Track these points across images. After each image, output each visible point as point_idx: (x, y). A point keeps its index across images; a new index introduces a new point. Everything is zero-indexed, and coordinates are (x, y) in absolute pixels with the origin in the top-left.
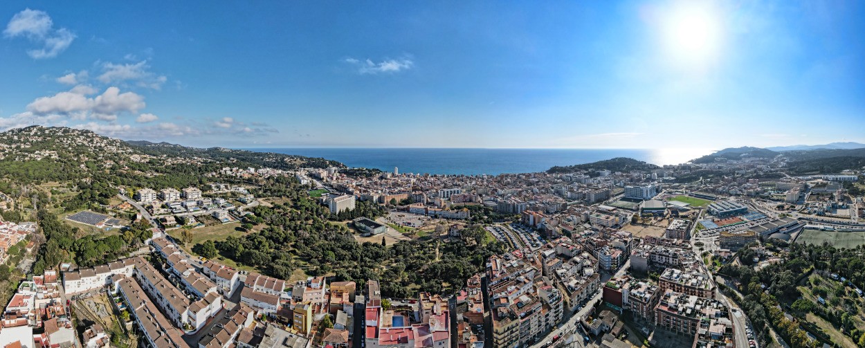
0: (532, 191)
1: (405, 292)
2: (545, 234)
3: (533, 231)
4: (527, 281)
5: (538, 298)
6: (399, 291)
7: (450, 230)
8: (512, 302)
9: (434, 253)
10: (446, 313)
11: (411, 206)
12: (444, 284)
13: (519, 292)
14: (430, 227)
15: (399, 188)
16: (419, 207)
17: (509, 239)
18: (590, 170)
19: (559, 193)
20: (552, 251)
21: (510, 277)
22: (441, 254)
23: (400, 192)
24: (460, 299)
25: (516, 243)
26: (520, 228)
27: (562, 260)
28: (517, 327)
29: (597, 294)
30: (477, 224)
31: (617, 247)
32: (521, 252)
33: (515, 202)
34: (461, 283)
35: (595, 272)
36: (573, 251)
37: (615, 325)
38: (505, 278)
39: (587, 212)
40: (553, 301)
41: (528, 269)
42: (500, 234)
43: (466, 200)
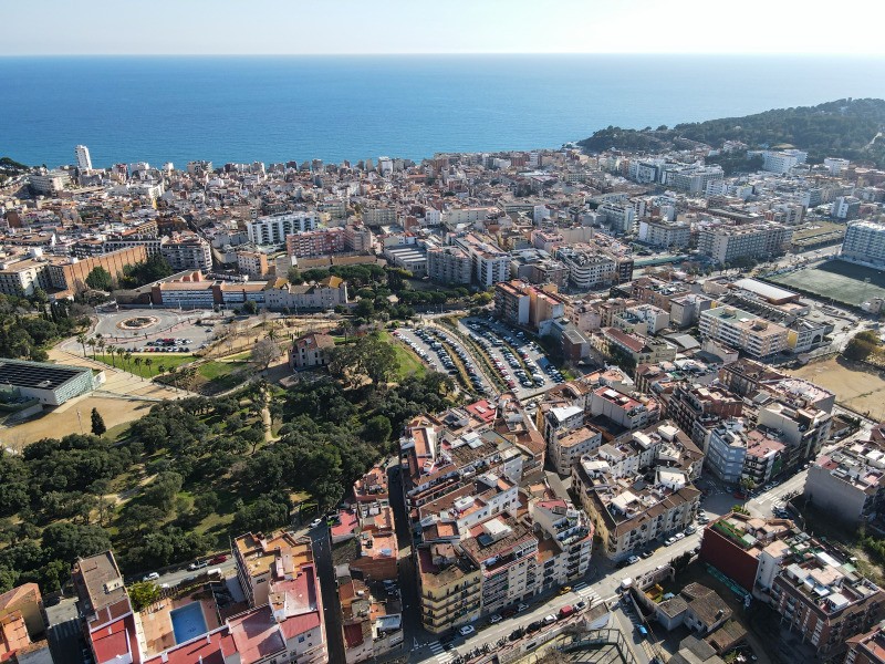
0: (530, 215)
1: (193, 546)
3: (526, 342)
6: (177, 550)
7: (296, 350)
8: (466, 534)
9: (260, 425)
11: (163, 284)
12: (294, 498)
13: (483, 510)
14: (237, 343)
15: (109, 229)
16: (191, 285)
18: (727, 146)
19: (614, 226)
21: (461, 472)
22: (279, 423)
23: (115, 243)
24: (338, 534)
25: (479, 374)
26: (490, 330)
27: (600, 435)
28: (478, 585)
29: (687, 535)
30: (369, 323)
31: (773, 430)
32: (492, 406)
33: (479, 253)
34: (337, 489)
35: (687, 484)
36: (633, 413)
37: (721, 626)
38: (449, 475)
39: (692, 297)
40: (567, 536)
41: (508, 454)
42: (435, 349)
43: (333, 247)
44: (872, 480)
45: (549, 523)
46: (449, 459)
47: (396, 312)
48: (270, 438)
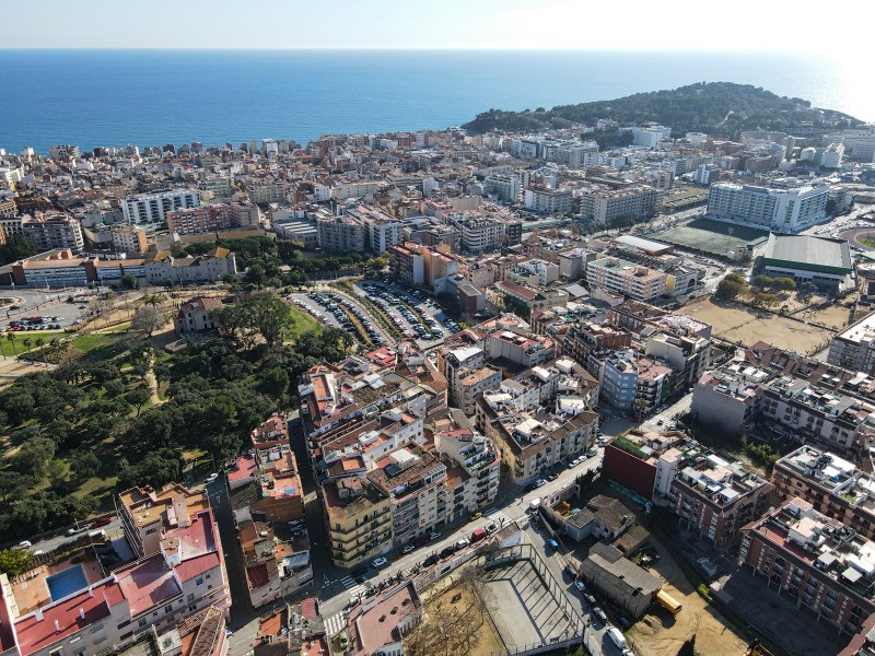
0: (420, 188)
1: (71, 509)
2: (456, 308)
3: (422, 299)
4: (407, 418)
5: (436, 454)
6: (51, 514)
7: (181, 314)
8: (372, 466)
9: (144, 386)
10: (205, 516)
11: (25, 263)
12: (186, 456)
13: (389, 443)
14: (114, 317)
16: (60, 262)
17: (356, 321)
18: (601, 124)
19: (501, 195)
20: (475, 350)
21: (364, 411)
22: (166, 385)
24: (235, 479)
25: (377, 331)
26: (386, 291)
27: (501, 373)
28: (388, 515)
29: (589, 457)
30: (260, 288)
31: (660, 358)
32: (392, 352)
33: (370, 221)
34: (233, 441)
35: (586, 409)
36: (531, 351)
37: (626, 531)
38: (351, 415)
39: (578, 251)
40: (475, 462)
41: (411, 393)
42: (331, 310)
43: (217, 224)
44: (750, 393)
45: (456, 451)
46: (351, 400)
47: (289, 278)
48: (156, 400)
